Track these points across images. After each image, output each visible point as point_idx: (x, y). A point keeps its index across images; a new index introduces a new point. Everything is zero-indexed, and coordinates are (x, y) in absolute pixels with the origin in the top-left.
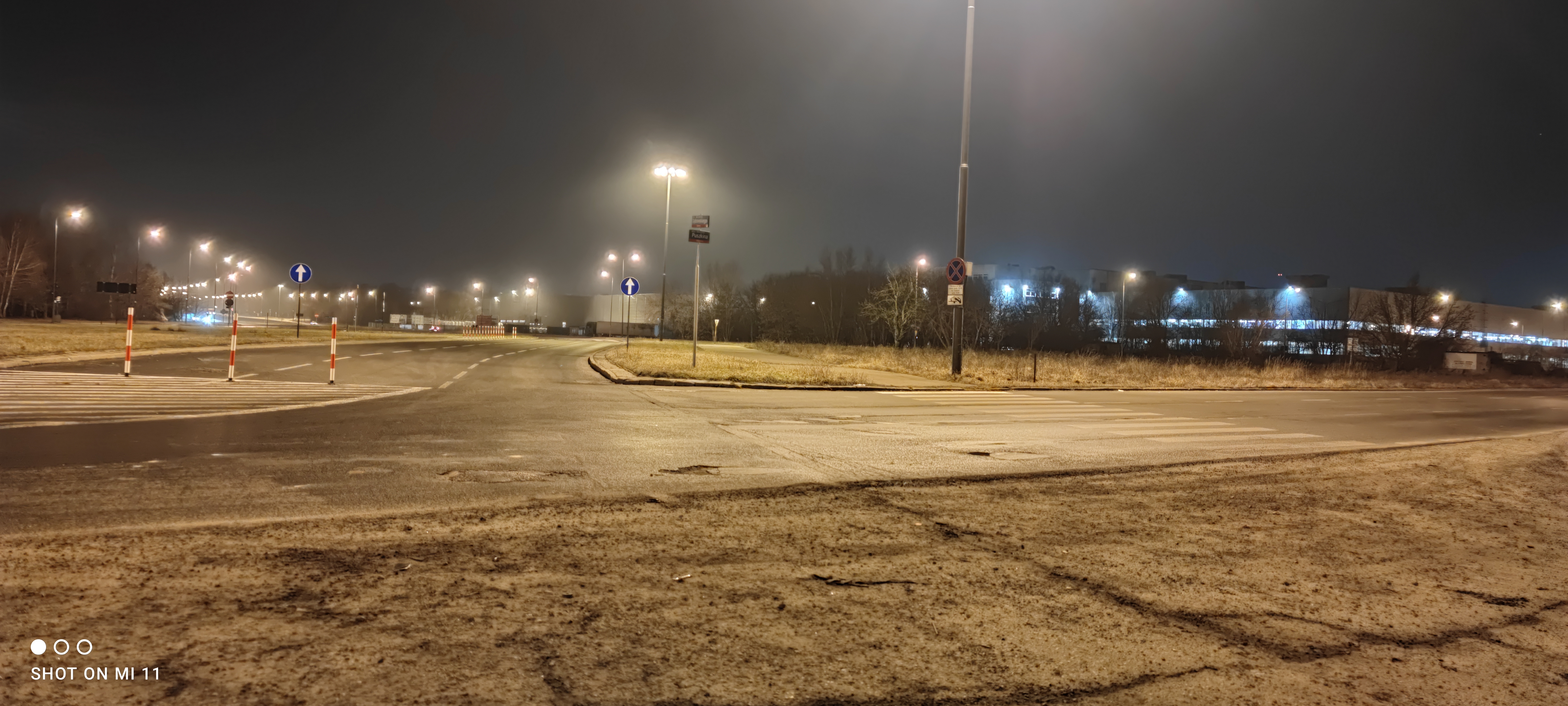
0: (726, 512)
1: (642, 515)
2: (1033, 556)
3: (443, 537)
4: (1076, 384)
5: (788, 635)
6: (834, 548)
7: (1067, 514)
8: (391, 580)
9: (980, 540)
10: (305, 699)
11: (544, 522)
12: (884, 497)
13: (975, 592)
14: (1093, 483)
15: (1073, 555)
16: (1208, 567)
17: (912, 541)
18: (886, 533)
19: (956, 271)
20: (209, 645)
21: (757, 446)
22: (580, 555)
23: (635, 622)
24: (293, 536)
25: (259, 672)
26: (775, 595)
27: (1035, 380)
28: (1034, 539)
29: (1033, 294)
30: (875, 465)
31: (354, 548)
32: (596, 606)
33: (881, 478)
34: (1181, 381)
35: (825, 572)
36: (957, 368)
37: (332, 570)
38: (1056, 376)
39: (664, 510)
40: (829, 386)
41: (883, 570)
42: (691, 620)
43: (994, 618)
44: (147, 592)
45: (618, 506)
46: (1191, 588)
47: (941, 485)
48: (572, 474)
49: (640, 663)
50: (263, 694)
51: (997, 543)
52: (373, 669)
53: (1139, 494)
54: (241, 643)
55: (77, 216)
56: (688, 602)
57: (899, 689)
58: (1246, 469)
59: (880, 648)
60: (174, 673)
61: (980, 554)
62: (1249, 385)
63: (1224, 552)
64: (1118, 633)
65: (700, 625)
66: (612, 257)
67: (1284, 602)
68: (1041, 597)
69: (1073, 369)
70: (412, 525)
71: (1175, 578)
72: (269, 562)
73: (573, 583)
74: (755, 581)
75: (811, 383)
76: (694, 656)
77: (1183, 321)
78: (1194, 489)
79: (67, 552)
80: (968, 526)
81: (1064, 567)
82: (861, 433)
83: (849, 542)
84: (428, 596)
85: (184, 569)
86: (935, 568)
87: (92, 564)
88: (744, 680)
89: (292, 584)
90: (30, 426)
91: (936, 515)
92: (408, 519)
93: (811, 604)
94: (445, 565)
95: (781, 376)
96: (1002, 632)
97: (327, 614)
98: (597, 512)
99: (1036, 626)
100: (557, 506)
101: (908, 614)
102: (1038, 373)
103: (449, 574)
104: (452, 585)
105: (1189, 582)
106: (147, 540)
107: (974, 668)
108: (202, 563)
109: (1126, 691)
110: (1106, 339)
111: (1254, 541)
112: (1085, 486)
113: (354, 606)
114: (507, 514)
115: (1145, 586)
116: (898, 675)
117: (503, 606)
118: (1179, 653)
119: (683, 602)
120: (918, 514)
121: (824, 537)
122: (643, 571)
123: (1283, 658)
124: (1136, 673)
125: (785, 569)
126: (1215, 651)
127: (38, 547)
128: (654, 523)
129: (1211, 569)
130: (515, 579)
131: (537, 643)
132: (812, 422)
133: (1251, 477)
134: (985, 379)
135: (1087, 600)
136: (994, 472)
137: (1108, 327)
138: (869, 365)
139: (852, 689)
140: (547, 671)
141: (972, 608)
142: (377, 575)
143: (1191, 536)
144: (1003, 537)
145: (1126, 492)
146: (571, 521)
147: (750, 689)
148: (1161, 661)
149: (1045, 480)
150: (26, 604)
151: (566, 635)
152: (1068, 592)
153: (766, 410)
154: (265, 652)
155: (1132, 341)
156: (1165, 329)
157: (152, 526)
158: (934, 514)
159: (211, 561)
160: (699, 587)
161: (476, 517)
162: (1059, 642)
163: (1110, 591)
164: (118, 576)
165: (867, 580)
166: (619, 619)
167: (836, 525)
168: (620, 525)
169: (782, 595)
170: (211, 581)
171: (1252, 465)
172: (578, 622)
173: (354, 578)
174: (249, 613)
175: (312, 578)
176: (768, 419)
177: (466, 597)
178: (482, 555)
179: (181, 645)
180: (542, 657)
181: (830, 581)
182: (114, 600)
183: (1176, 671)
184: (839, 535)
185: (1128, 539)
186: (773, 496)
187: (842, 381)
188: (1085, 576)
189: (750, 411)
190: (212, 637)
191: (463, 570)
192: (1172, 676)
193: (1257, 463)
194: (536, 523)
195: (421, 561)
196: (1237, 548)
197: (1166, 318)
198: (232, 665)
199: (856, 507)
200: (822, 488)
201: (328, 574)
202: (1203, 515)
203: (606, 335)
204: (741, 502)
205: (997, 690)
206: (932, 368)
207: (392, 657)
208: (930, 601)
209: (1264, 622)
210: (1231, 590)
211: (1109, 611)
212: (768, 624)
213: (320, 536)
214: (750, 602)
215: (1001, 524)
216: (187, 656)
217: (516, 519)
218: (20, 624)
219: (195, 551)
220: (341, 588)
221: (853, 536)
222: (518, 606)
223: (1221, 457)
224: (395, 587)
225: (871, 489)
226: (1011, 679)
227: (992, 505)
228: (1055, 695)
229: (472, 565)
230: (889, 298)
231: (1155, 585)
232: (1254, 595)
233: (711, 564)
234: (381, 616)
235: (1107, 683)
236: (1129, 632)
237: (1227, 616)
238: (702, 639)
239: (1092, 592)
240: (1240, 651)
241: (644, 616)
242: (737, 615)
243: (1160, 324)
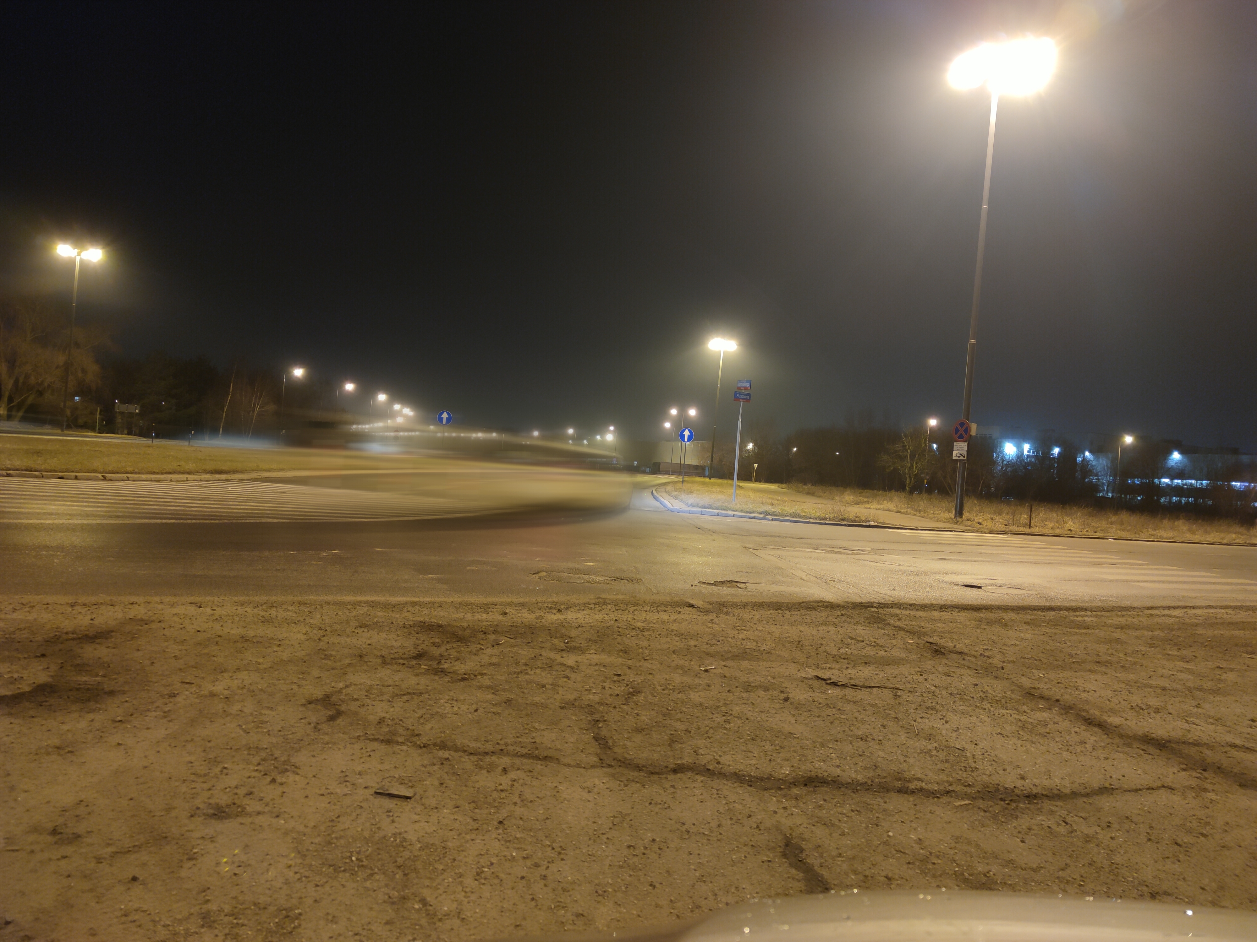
0: (748, 619)
1: (682, 616)
2: (1011, 676)
3: (529, 621)
4: (1069, 532)
5: (790, 722)
6: (835, 655)
7: (1048, 643)
8: (489, 651)
9: (964, 659)
10: (421, 732)
11: (605, 616)
12: (884, 617)
13: (954, 702)
14: (1076, 618)
15: (1049, 679)
16: (1177, 700)
17: (904, 655)
18: (881, 646)
19: (961, 431)
20: (359, 687)
21: (780, 568)
22: (630, 644)
23: (667, 700)
24: (424, 612)
25: (392, 709)
26: (782, 689)
27: (1030, 527)
28: (1014, 662)
29: (1033, 452)
30: (879, 590)
31: (465, 625)
32: (638, 684)
33: (883, 601)
34: (1171, 534)
35: (826, 675)
36: (959, 513)
37: (448, 640)
38: (1050, 524)
39: (699, 613)
40: (846, 523)
41: (876, 676)
42: (711, 703)
43: (969, 725)
44: (322, 645)
45: (663, 608)
46: (1158, 716)
47: (935, 610)
48: (630, 580)
49: (668, 732)
50: (392, 726)
51: (979, 663)
52: (470, 716)
53: (1118, 631)
54: (381, 687)
55: (298, 372)
56: (710, 688)
57: (879, 775)
58: (1225, 616)
59: (866, 741)
60: (334, 704)
61: (962, 671)
62: (1237, 541)
63: (1194, 688)
64: (1083, 749)
65: (718, 707)
66: (674, 412)
67: (1248, 736)
68: (1015, 712)
69: (1066, 519)
70: (507, 611)
71: (1144, 707)
72: (406, 630)
73: (623, 665)
74: (767, 676)
75: (830, 519)
76: (711, 731)
77: (1176, 481)
78: (1172, 630)
79: (273, 612)
80: (955, 647)
81: (1039, 688)
82: (869, 563)
83: (849, 651)
84: (514, 665)
85: (348, 630)
86: (921, 679)
87: (288, 622)
88: (750, 754)
89: (420, 648)
90: (258, 521)
91: (927, 635)
92: (505, 606)
93: (811, 699)
94: (529, 642)
95: (805, 512)
96: (976, 738)
97: (442, 672)
98: (646, 611)
99: (1007, 736)
100: (617, 605)
101: (894, 715)
102: (1033, 521)
103: (531, 650)
104: (532, 659)
105: (1157, 711)
106: (326, 607)
107: (946, 765)
108: (361, 627)
109: (1085, 799)
110: (1101, 494)
111: (1226, 680)
112: (1067, 620)
113: (461, 668)
114: (578, 608)
115: (1113, 711)
116: (879, 764)
117: (568, 677)
118: (1139, 772)
119: (707, 687)
120: (912, 633)
121: (828, 645)
122: (678, 661)
123: (1240, 786)
124: (1096, 785)
125: (792, 669)
126: (1174, 773)
127: (255, 607)
128: (690, 623)
129: (1180, 702)
130: (579, 658)
131: (590, 708)
132: (829, 552)
133: (1230, 623)
134: (984, 523)
135: (1057, 718)
136: (984, 602)
137: (1103, 483)
138: (882, 506)
139: (838, 771)
140: (596, 731)
141: (950, 716)
142: (479, 646)
143: (1164, 671)
144: (986, 658)
145: (1106, 628)
146: (626, 617)
147: (753, 762)
148: (1121, 777)
149: (1031, 612)
150: (243, 647)
151: (613, 705)
152: (1040, 709)
153: (791, 540)
154: (397, 695)
155: (1126, 496)
156: (1158, 487)
157: (330, 598)
158: (925, 634)
159: (366, 626)
160: (721, 677)
161: (555, 608)
162: (1027, 752)
163: (1079, 713)
164: (304, 632)
165: (861, 684)
166: (655, 696)
167: (839, 636)
168: (663, 623)
169: (788, 690)
170: (365, 640)
171: (1232, 612)
172: (624, 696)
173: (463, 647)
174: (389, 667)
175: (434, 644)
176: (792, 547)
177: (541, 668)
178: (556, 637)
179: (341, 685)
180: (594, 720)
181: (829, 681)
182: (300, 649)
183: (1134, 787)
184: (841, 645)
185: (1103, 669)
186: (789, 609)
187: (857, 519)
188: (1057, 698)
189: (777, 539)
190: (362, 681)
191: (542, 648)
192: (1130, 791)
193: (1238, 611)
194: (599, 616)
195: (511, 638)
196: (1208, 685)
197: (1160, 478)
198: (374, 703)
199: (858, 623)
200: (830, 606)
201: (445, 642)
202: (1178, 654)
203: (666, 473)
204: (762, 612)
205: (965, 786)
206: (937, 512)
207: (484, 708)
208: (913, 706)
209: (1226, 752)
210: (1197, 721)
211: (1077, 729)
212: (774, 711)
213: (442, 614)
214: (761, 693)
215: (985, 647)
216: (344, 694)
217: (585, 612)
218: (238, 661)
219: (357, 618)
220: (454, 653)
221: (853, 647)
222: (579, 679)
223: (1203, 604)
224: (492, 656)
225: (873, 609)
226: (979, 779)
227: (978, 631)
228: (1018, 796)
229: (548, 645)
230: (903, 451)
231: (1123, 711)
232: (1219, 728)
233: (732, 660)
234: (479, 677)
235: (1067, 791)
236: (1094, 749)
237: (1190, 743)
238: (719, 719)
239: (1063, 712)
240: (1198, 775)
241: (675, 696)
242: (749, 702)
243: (1154, 483)
